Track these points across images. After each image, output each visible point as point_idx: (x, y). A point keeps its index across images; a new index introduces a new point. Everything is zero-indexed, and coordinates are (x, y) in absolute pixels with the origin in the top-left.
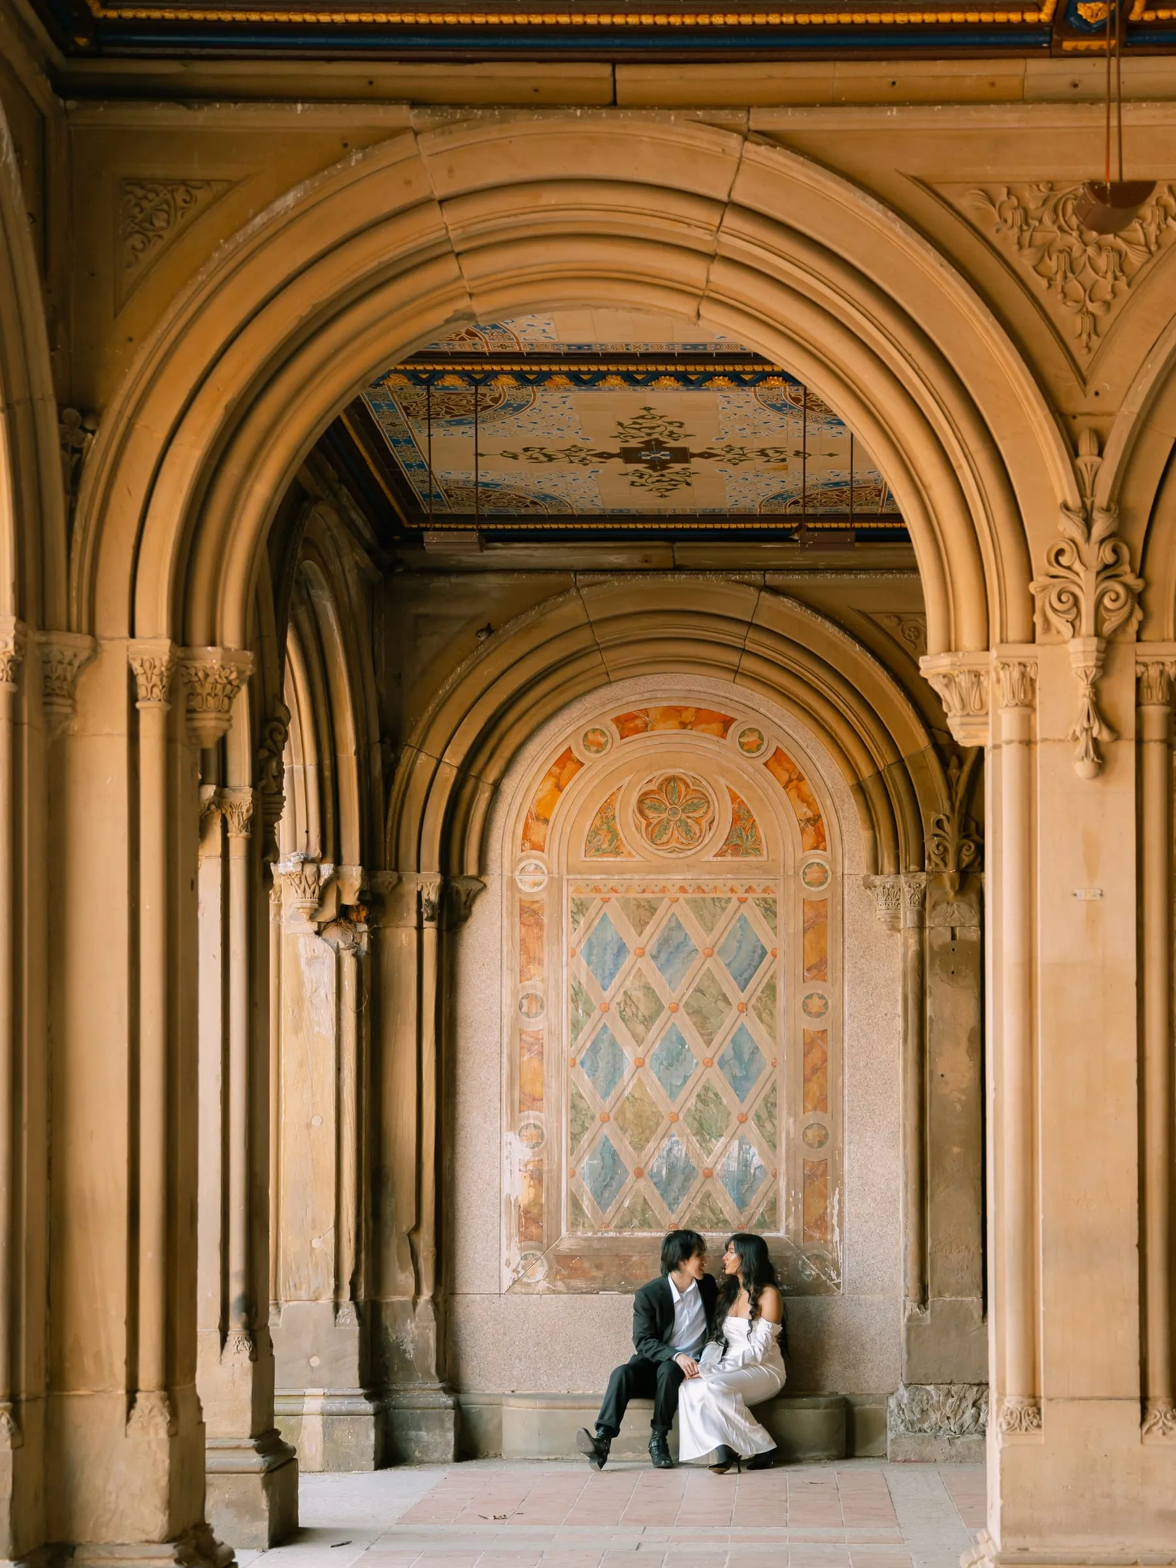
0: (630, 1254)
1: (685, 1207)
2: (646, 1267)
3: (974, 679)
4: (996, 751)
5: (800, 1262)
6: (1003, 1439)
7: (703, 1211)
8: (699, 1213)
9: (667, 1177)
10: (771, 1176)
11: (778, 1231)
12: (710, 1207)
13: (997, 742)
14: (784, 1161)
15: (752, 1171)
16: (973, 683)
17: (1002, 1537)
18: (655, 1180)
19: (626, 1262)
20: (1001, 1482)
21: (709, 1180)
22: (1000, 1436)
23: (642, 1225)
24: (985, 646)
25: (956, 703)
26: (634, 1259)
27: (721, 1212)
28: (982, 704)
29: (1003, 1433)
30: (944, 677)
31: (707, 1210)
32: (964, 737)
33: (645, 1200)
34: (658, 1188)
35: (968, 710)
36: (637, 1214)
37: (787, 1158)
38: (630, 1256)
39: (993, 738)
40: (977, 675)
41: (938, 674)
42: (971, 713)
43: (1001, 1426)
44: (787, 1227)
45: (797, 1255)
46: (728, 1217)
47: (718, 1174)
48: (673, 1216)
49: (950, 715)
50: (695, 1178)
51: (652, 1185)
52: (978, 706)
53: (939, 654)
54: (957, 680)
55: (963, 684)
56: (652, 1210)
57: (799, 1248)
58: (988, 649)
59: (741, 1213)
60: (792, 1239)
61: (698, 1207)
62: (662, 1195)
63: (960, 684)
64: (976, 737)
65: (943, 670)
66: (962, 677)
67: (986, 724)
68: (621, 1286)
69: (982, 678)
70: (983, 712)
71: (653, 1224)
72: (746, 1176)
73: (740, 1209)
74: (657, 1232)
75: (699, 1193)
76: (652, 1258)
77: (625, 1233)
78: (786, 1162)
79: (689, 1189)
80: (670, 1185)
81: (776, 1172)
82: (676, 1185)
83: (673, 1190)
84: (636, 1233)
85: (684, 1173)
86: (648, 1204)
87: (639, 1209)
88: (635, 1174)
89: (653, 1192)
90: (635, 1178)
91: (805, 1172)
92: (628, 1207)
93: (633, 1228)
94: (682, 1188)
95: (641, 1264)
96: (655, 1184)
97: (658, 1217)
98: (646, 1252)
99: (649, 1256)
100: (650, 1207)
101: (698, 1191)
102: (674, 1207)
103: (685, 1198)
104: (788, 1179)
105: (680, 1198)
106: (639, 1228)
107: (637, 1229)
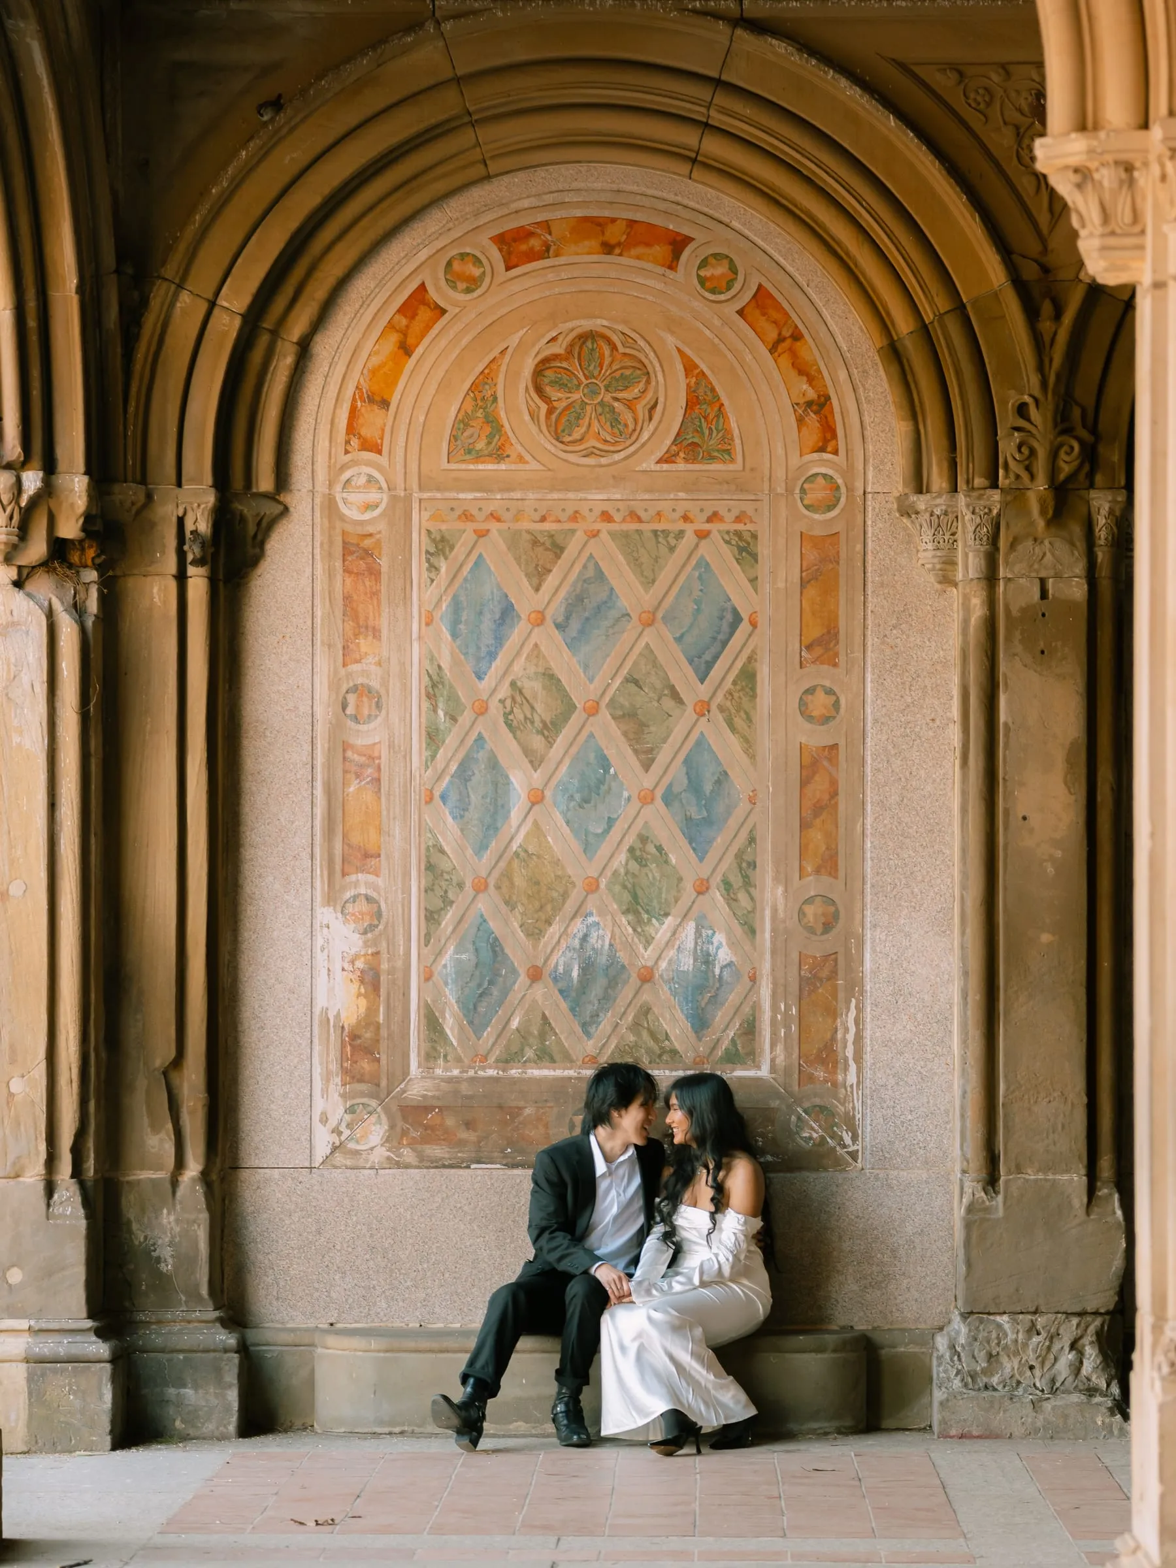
0: (522, 1104)
1: (609, 1029)
2: (546, 1126)
3: (1123, 175)
4: (1159, 293)
5: (793, 1118)
6: (1165, 1390)
7: (639, 1035)
8: (632, 1038)
9: (580, 982)
10: (746, 979)
11: (759, 1068)
12: (648, 1029)
13: (1160, 278)
14: (768, 956)
15: (717, 971)
16: (1121, 182)
17: (1162, 1543)
18: (560, 985)
19: (513, 1118)
20: (1161, 1456)
21: (647, 986)
22: (1158, 1384)
23: (540, 1058)
24: (1141, 121)
25: (1093, 214)
26: (528, 1111)
27: (667, 1037)
28: (1136, 217)
29: (1163, 1379)
30: (1076, 171)
31: (645, 1034)
32: (1106, 270)
33: (544, 1017)
34: (565, 998)
35: (1113, 226)
36: (531, 1040)
37: (774, 952)
38: (520, 1109)
39: (1154, 271)
40: (1129, 168)
41: (1066, 167)
42: (1118, 231)
43: (1160, 1368)
44: (773, 1060)
45: (789, 1106)
46: (677, 1046)
47: (661, 976)
48: (591, 1043)
49: (1083, 233)
50: (626, 982)
51: (557, 992)
52: (1128, 218)
53: (1068, 134)
54: (1096, 176)
55: (1106, 183)
56: (556, 1034)
57: (791, 1095)
58: (1145, 125)
59: (699, 1039)
60: (781, 1080)
61: (629, 1029)
62: (572, 1010)
63: (1100, 183)
64: (1124, 268)
65: (1074, 161)
66: (1105, 172)
67: (1141, 247)
68: (506, 1156)
69: (1136, 174)
70: (1137, 229)
71: (557, 1057)
72: (707, 979)
73: (696, 1032)
74: (564, 1069)
75: (632, 1006)
76: (555, 1110)
77: (513, 1071)
78: (772, 957)
79: (615, 1001)
80: (584, 993)
81: (755, 974)
82: (593, 993)
83: (590, 1002)
84: (529, 1071)
85: (607, 975)
86: (550, 1024)
87: (536, 1032)
88: (528, 976)
89: (557, 1005)
90: (528, 982)
91: (803, 973)
92: (517, 1029)
93: (525, 1062)
94: (604, 998)
95: (539, 1119)
96: (561, 992)
97: (566, 1044)
98: (546, 1101)
99: (551, 1107)
100: (552, 1029)
101: (630, 1003)
102: (592, 1030)
103: (609, 1014)
104: (775, 984)
105: (601, 1014)
106: (535, 1063)
107: (533, 1064)
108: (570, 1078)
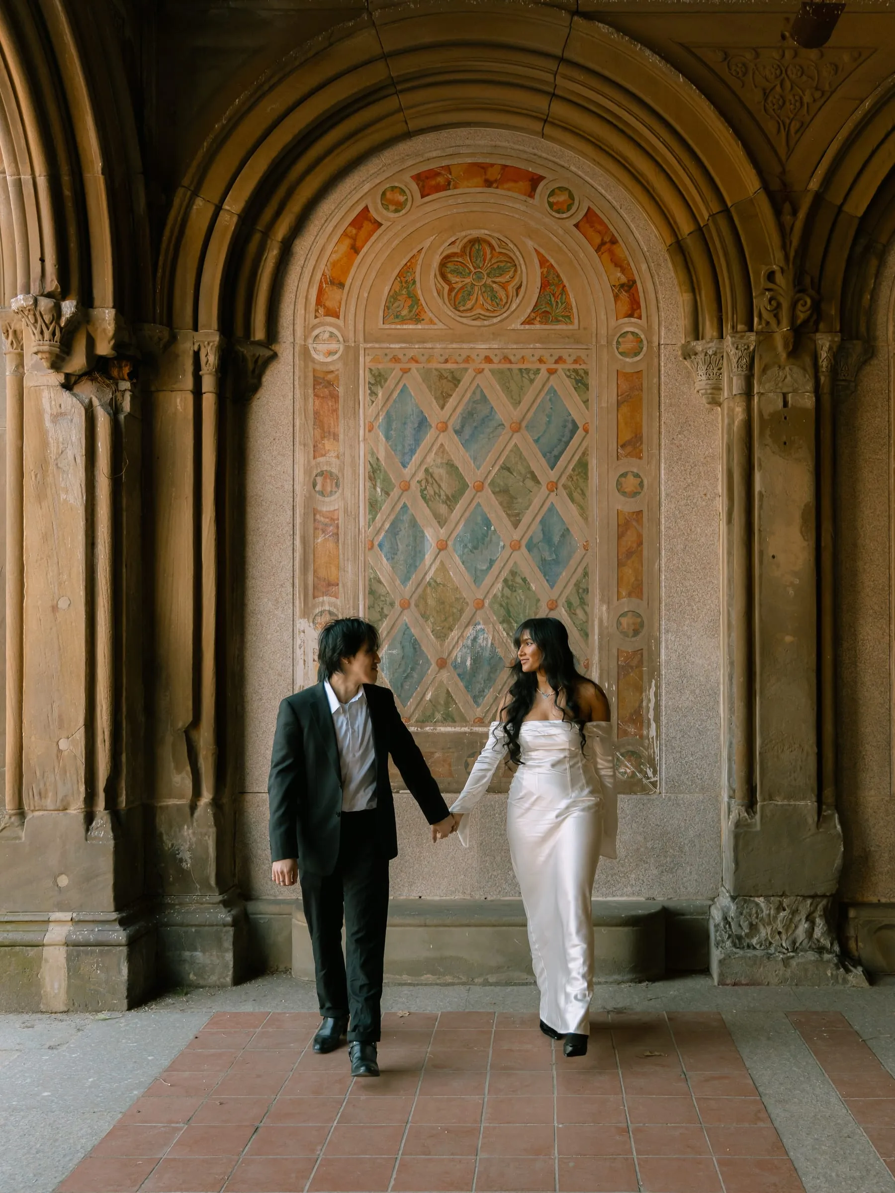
0: (433, 750)
1: (492, 701)
2: (450, 765)
9: (472, 668)
10: (582, 666)
14: (596, 652)
18: (460, 671)
23: (445, 719)
26: (437, 755)
33: (448, 692)
34: (462, 679)
36: (439, 707)
37: (601, 648)
38: (433, 753)
48: (479, 709)
50: (502, 669)
51: (456, 676)
56: (456, 704)
62: (467, 687)
71: (457, 718)
74: (461, 727)
75: (507, 684)
76: (456, 754)
77: (428, 728)
78: (599, 653)
79: (495, 681)
80: (474, 676)
81: (588, 663)
82: (481, 676)
83: (478, 682)
84: (438, 728)
85: (489, 664)
86: (451, 696)
87: (442, 702)
88: (437, 665)
89: (456, 684)
90: (437, 669)
91: (620, 663)
92: (430, 700)
93: (435, 722)
94: (488, 680)
95: (444, 761)
96: (459, 675)
97: (462, 710)
98: (450, 748)
99: (453, 752)
100: (453, 700)
101: (505, 683)
102: (480, 700)
103: (492, 690)
104: (601, 670)
105: (486, 691)
106: (442, 722)
107: (440, 724)
108: (466, 733)
